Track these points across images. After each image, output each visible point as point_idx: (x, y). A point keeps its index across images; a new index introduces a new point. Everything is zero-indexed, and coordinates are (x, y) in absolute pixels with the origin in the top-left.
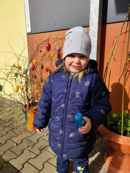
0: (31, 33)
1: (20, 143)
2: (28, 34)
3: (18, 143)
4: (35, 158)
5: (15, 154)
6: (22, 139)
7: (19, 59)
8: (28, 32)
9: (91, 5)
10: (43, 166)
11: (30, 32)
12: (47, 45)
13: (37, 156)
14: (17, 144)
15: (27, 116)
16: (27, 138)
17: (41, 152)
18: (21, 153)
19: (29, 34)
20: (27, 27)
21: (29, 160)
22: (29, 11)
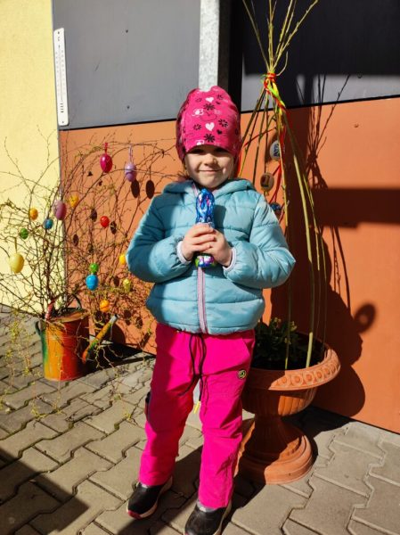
0: (67, 128)
1: (21, 408)
2: (60, 130)
3: (16, 407)
4: (53, 438)
5: (4, 430)
6: (28, 398)
7: (32, 192)
8: (61, 124)
9: (202, 68)
10: (72, 455)
11: (66, 123)
12: (104, 159)
13: (61, 434)
14: (13, 410)
15: (47, 341)
16: (40, 398)
17: (71, 427)
18: (19, 428)
19: (64, 130)
20: (59, 111)
21: (36, 442)
22: (64, 73)
